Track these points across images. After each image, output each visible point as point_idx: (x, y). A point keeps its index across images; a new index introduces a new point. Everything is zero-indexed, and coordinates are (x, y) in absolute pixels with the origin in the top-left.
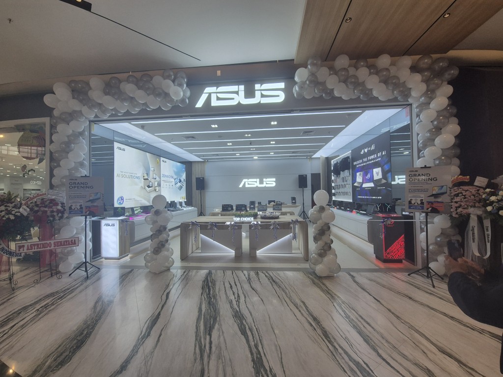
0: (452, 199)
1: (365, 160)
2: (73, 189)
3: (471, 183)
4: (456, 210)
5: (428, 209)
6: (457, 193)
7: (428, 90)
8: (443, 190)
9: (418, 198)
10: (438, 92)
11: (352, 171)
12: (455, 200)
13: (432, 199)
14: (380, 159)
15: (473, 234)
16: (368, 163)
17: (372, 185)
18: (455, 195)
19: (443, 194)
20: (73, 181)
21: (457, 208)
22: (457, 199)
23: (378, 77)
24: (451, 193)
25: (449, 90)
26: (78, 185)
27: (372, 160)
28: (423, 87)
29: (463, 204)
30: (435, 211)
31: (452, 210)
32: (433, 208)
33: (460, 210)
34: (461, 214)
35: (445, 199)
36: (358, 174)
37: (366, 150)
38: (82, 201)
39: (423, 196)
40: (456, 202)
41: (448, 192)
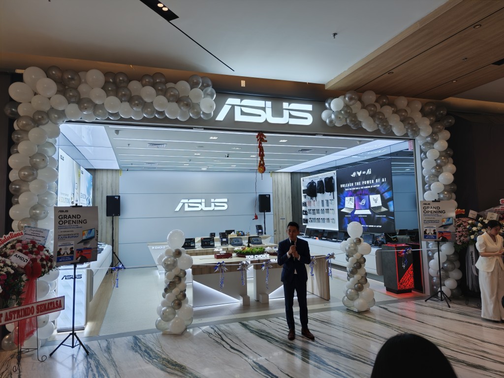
0: (457, 229)
1: (358, 184)
2: (63, 225)
3: (466, 215)
4: (460, 239)
5: (439, 238)
6: (459, 223)
7: (433, 133)
8: (450, 222)
9: (431, 229)
10: (440, 136)
11: (338, 194)
12: (458, 230)
13: (442, 229)
14: (379, 186)
15: (472, 257)
16: (362, 188)
17: (368, 212)
18: (457, 226)
19: (450, 224)
20: (63, 214)
21: (460, 236)
22: (460, 229)
23: (399, 117)
24: (455, 224)
25: (447, 135)
26: (70, 219)
27: (367, 185)
28: (430, 130)
29: (464, 233)
30: (445, 240)
31: (457, 239)
32: (443, 237)
33: (462, 238)
34: (463, 242)
35: (451, 229)
36: (347, 199)
37: (359, 174)
38: (73, 242)
39: (435, 226)
40: (459, 232)
41: (454, 223)
